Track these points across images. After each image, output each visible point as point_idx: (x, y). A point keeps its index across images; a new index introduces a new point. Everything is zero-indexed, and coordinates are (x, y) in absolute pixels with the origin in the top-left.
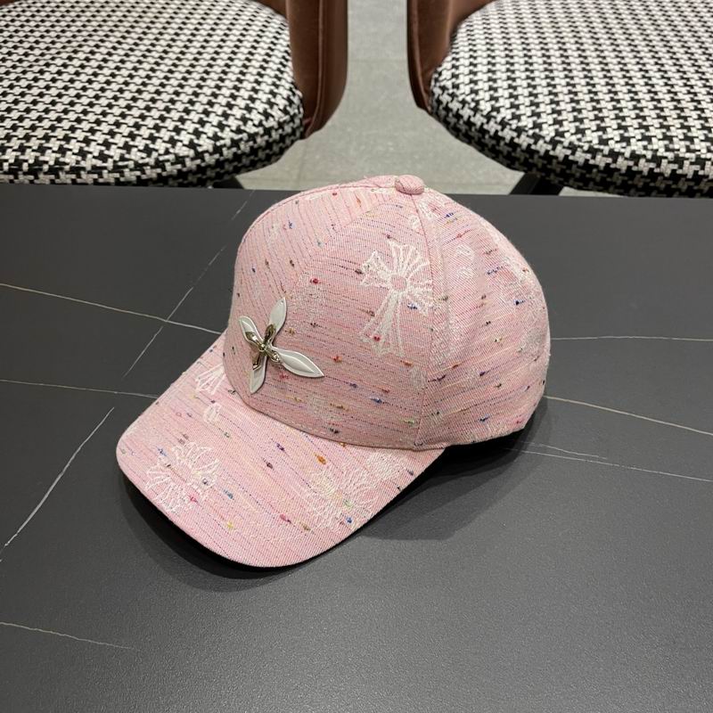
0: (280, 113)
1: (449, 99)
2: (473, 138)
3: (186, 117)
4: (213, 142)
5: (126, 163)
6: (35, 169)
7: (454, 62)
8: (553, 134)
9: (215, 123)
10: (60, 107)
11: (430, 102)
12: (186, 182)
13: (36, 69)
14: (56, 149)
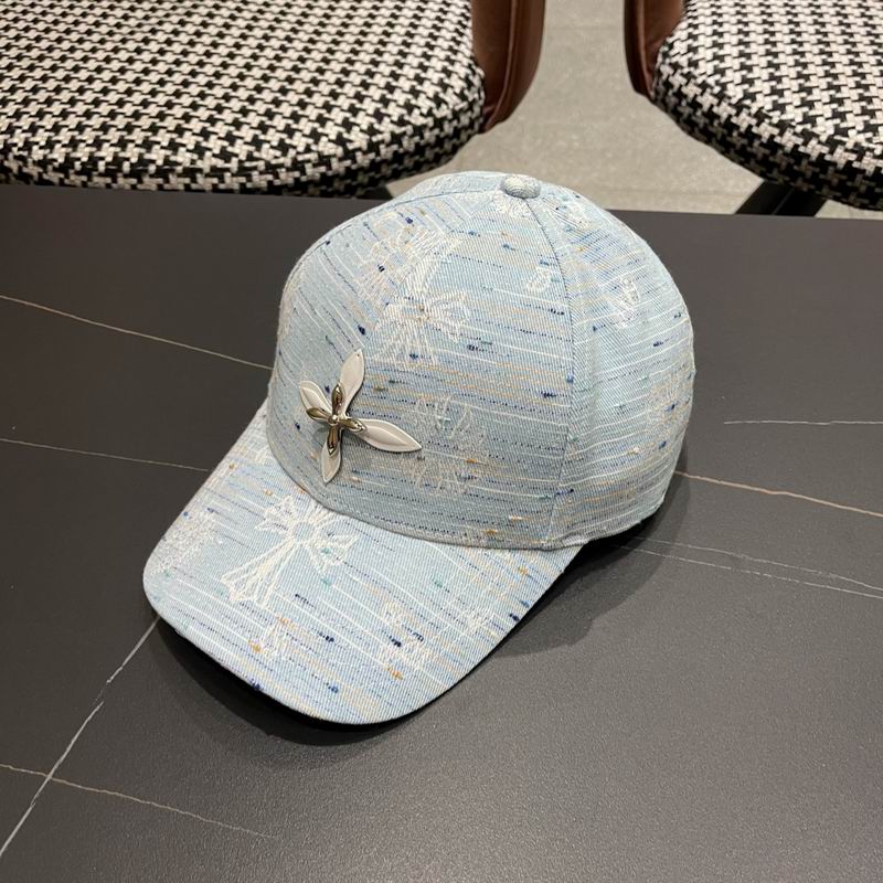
0: (455, 98)
1: (684, 81)
2: (714, 135)
3: (333, 103)
4: (367, 137)
5: (254, 164)
6: (139, 170)
7: (691, 30)
8: (832, 132)
9: (371, 111)
10: (170, 88)
11: (654, 85)
12: (330, 190)
13: (139, 36)
14: (165, 144)
